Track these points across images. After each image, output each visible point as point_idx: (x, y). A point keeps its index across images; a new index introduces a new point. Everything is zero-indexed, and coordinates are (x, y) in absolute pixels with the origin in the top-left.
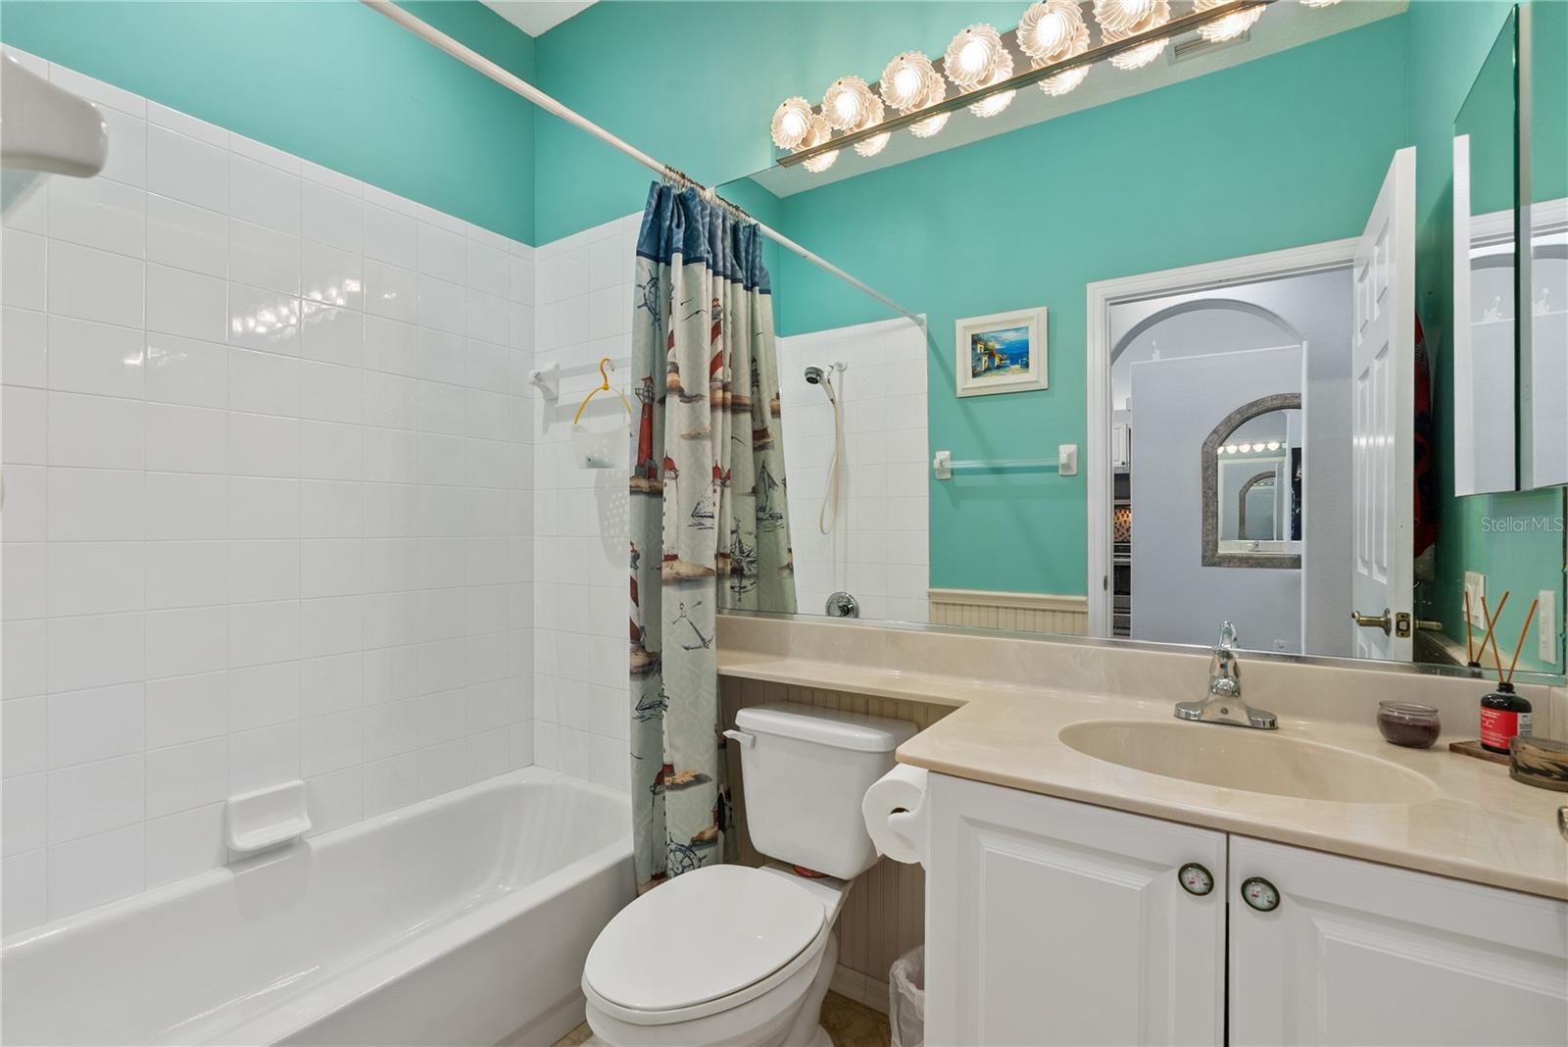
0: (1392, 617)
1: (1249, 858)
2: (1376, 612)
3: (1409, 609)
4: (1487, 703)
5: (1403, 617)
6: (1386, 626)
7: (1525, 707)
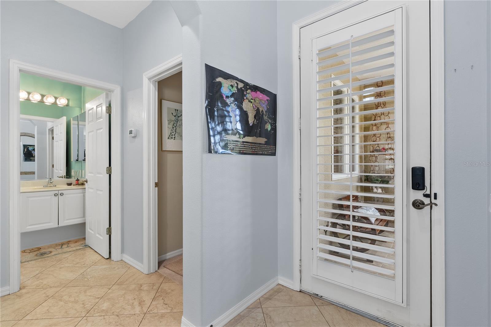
0: (63, 176)
1: (60, 192)
2: (61, 176)
3: (65, 175)
4: (76, 180)
5: (65, 176)
6: (62, 177)
7: (79, 180)
